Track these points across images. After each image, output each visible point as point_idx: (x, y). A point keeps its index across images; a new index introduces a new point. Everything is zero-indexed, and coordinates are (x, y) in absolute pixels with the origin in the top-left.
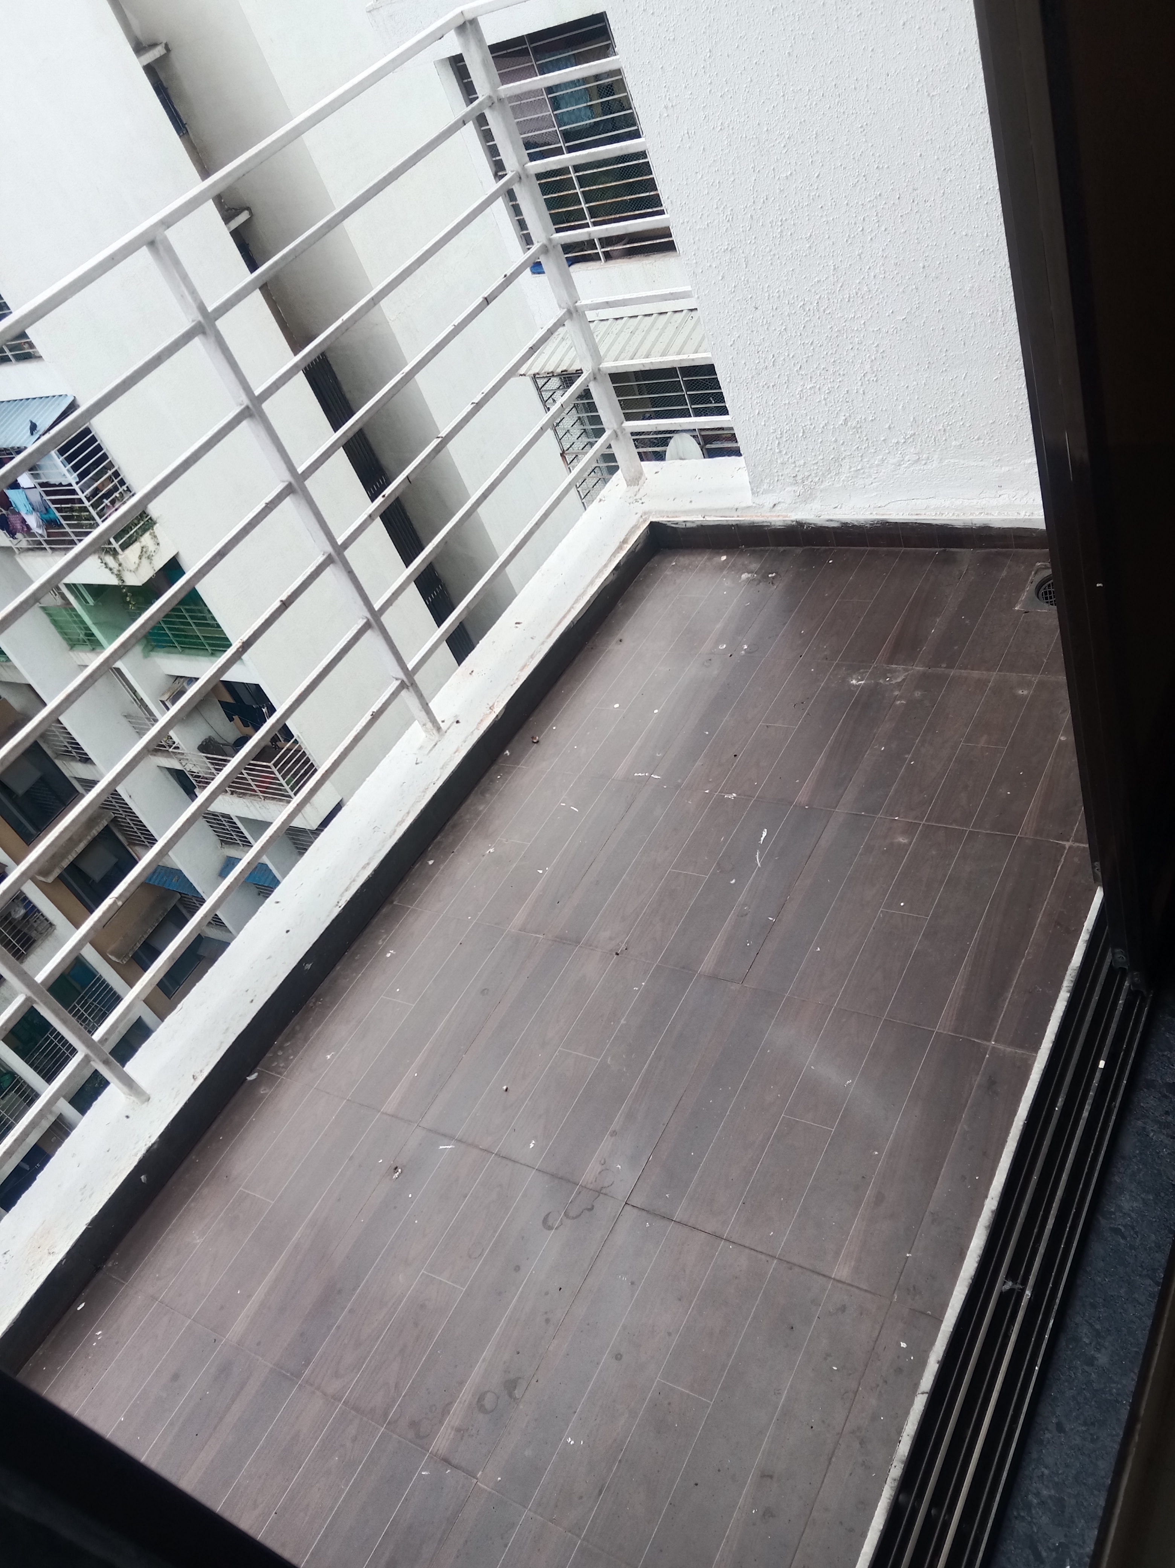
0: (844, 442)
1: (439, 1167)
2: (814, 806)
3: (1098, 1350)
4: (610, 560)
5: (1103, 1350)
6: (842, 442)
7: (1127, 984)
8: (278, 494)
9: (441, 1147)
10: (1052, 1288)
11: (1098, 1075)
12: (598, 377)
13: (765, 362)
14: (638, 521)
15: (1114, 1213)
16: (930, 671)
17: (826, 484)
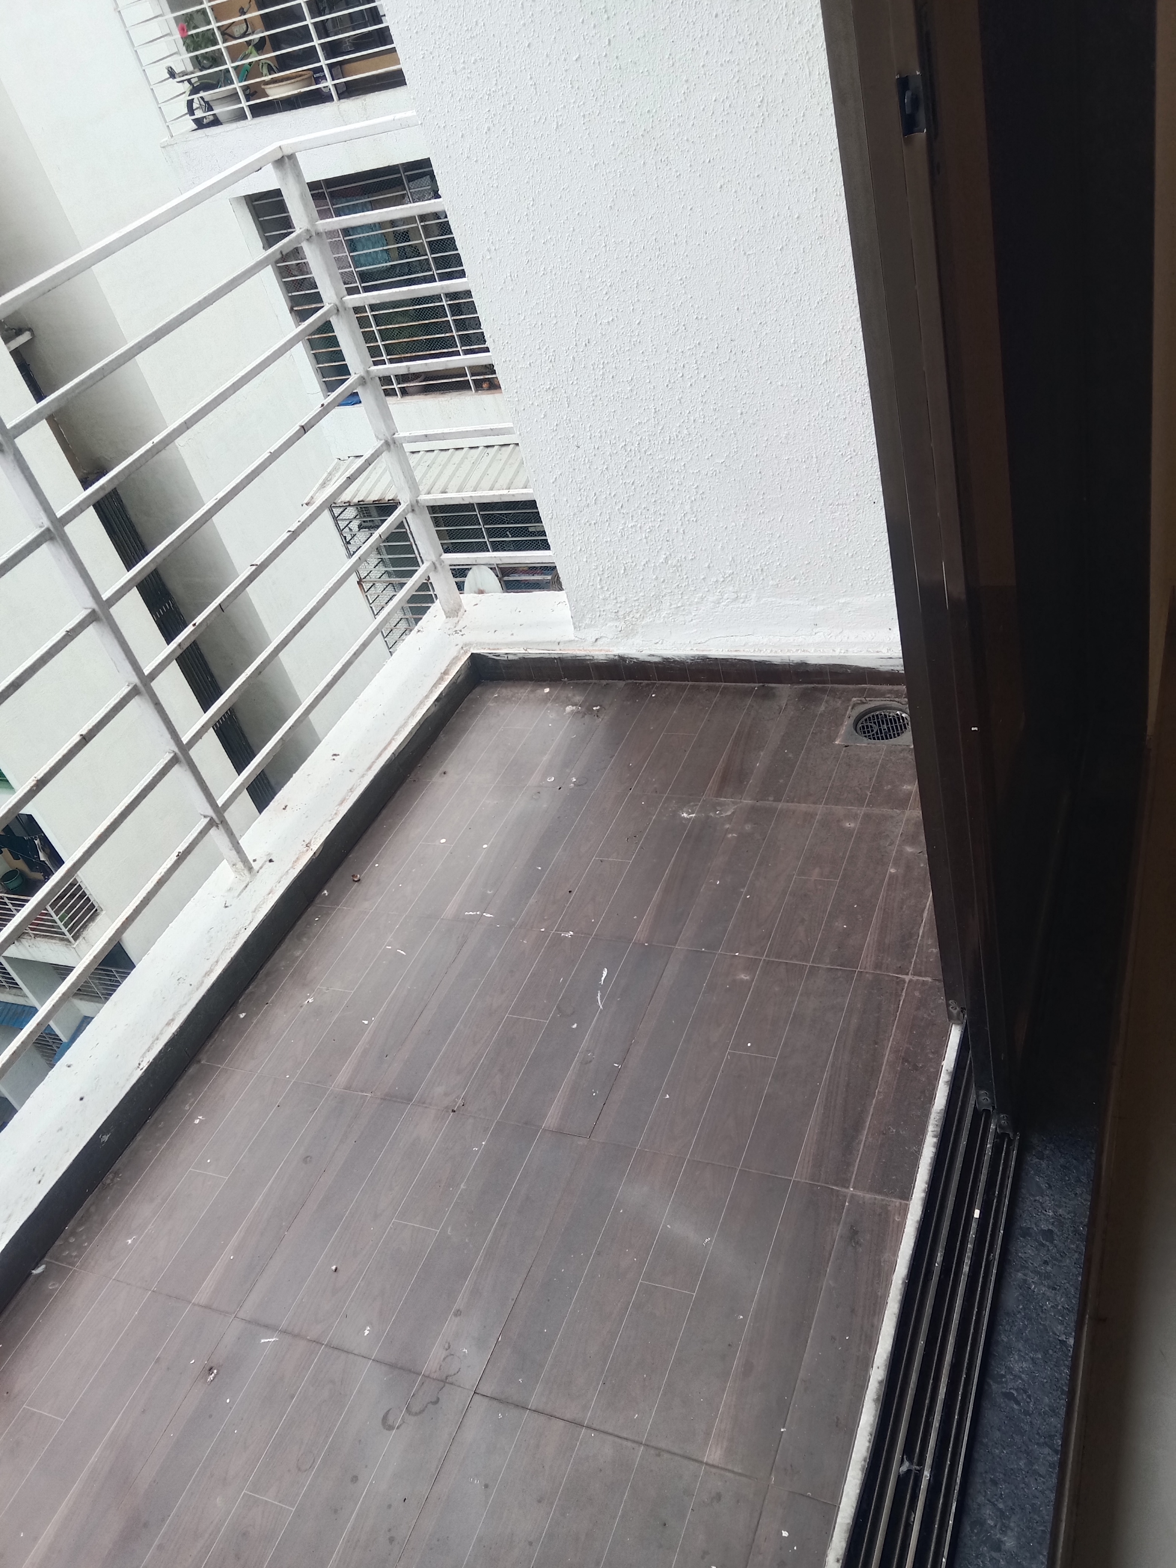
0: (664, 580)
1: (261, 1365)
2: (653, 944)
3: (1004, 1533)
4: (431, 692)
5: (1009, 1533)
6: (662, 580)
7: (993, 1126)
8: (80, 622)
9: (262, 1341)
10: (950, 1465)
11: (974, 1225)
12: (416, 509)
13: (586, 500)
14: (459, 652)
15: (1003, 1376)
16: (758, 804)
17: (647, 620)
